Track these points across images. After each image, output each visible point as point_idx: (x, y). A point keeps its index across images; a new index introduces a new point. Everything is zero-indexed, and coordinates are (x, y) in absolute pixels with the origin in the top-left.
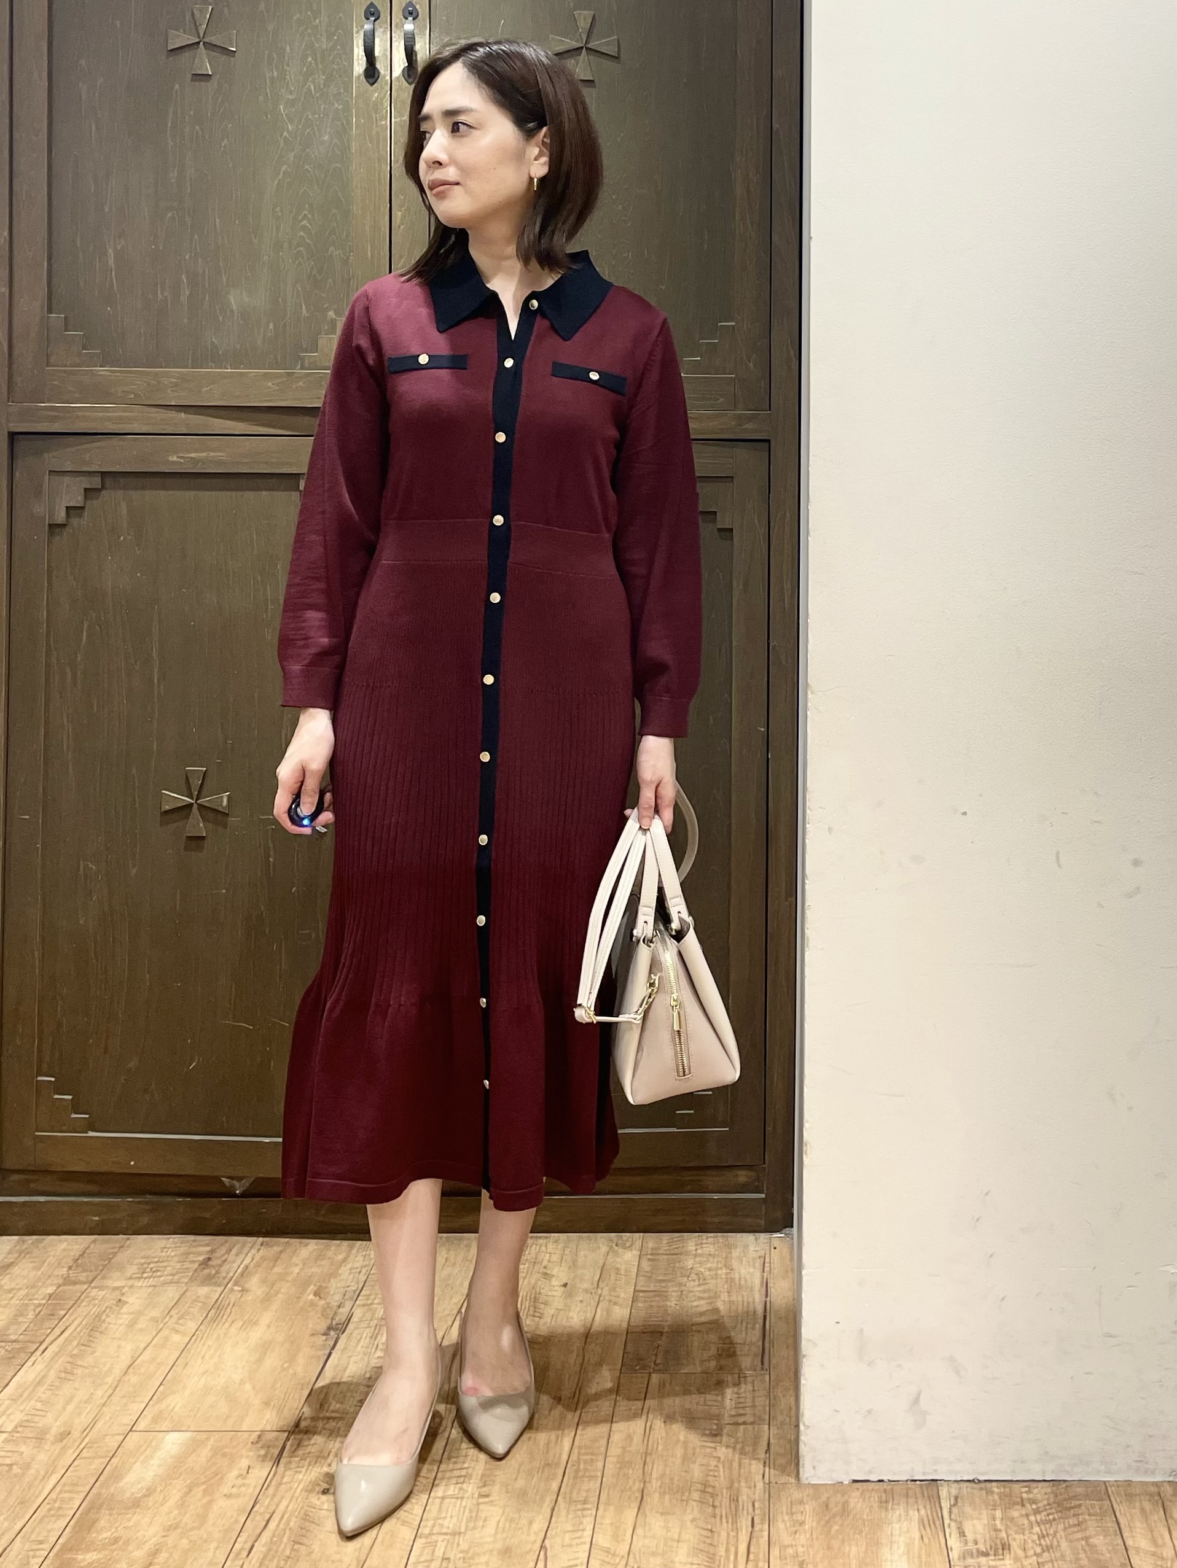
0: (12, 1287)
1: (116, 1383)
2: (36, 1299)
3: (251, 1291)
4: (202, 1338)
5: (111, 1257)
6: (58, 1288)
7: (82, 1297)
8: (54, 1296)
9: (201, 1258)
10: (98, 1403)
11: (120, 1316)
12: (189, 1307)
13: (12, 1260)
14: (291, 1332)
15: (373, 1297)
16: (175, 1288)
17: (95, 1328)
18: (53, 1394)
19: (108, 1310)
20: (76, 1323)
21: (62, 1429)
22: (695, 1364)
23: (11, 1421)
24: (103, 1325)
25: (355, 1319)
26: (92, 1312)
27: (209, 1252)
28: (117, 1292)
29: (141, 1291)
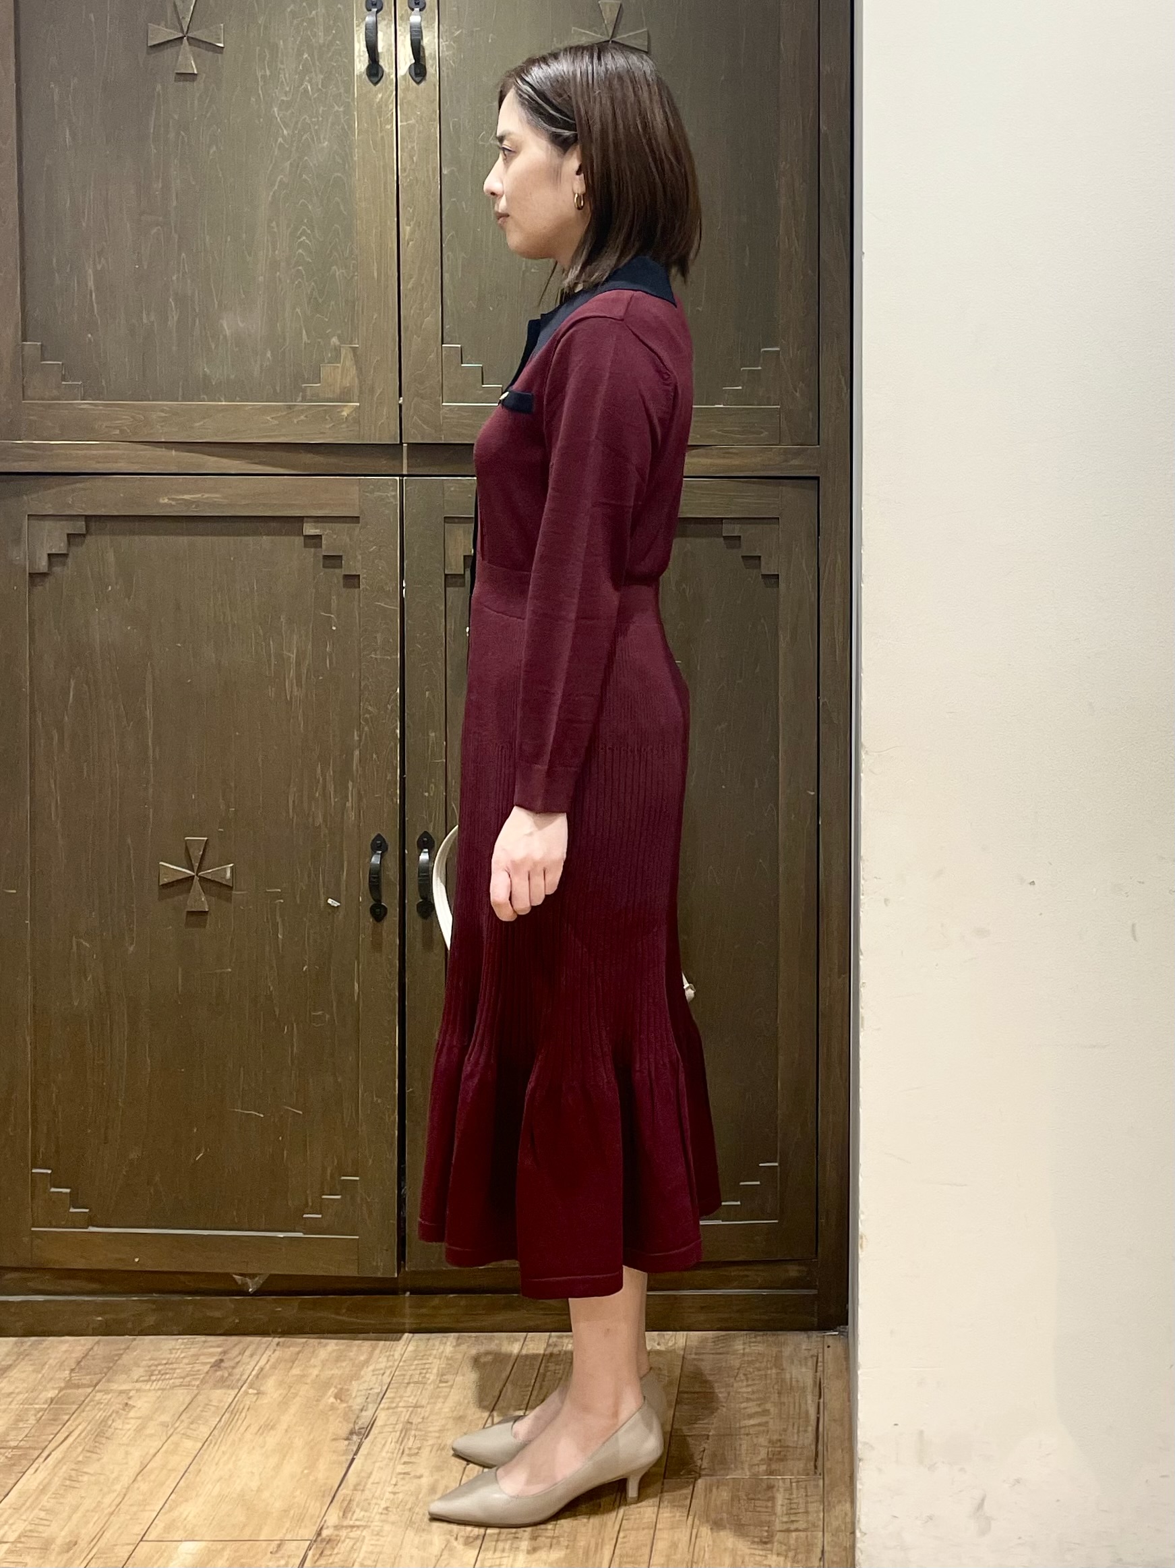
0: (11, 1390)
1: (124, 1490)
2: (37, 1404)
3: (263, 1393)
4: (215, 1443)
5: (116, 1358)
7: (86, 1401)
8: (56, 1399)
9: (213, 1360)
10: (106, 1512)
11: (127, 1421)
12: (202, 1411)
13: (10, 1363)
14: (312, 1437)
15: (398, 1400)
16: (186, 1391)
17: (101, 1433)
18: (57, 1503)
19: (114, 1415)
20: (80, 1428)
21: (68, 1540)
22: (743, 1469)
23: (13, 1531)
24: (109, 1429)
25: (378, 1423)
26: (98, 1417)
27: (221, 1353)
28: (124, 1395)
29: (150, 1394)
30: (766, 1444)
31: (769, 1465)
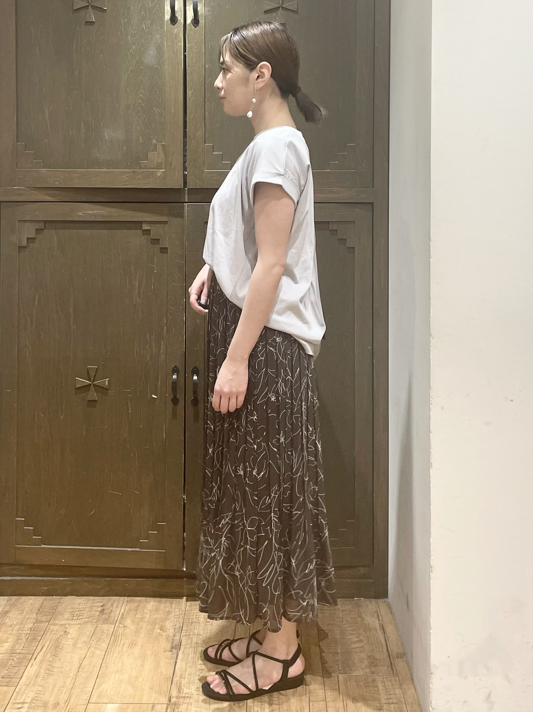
0: (11, 624)
1: (75, 677)
2: (25, 631)
3: (127, 627)
4: (111, 652)
5: (55, 608)
6: (33, 625)
7: (47, 629)
8: (33, 628)
9: (100, 609)
10: (69, 687)
11: (67, 640)
12: (101, 636)
13: (7, 609)
14: (154, 650)
15: (189, 631)
16: (91, 625)
17: (57, 647)
18: (45, 682)
19: (61, 636)
20: (47, 644)
21: (55, 702)
22: (359, 670)
24: (61, 644)
25: (183, 643)
26: (53, 638)
27: (102, 605)
28: (63, 627)
29: (76, 626)
30: (366, 657)
31: (370, 668)
